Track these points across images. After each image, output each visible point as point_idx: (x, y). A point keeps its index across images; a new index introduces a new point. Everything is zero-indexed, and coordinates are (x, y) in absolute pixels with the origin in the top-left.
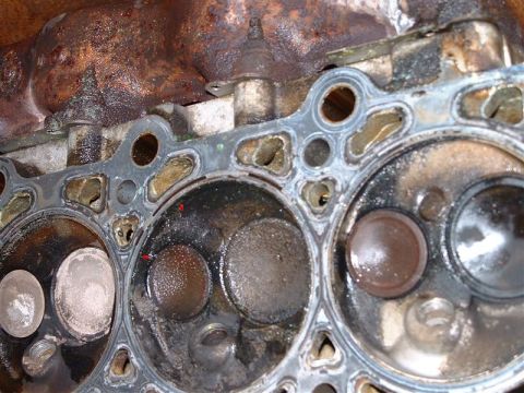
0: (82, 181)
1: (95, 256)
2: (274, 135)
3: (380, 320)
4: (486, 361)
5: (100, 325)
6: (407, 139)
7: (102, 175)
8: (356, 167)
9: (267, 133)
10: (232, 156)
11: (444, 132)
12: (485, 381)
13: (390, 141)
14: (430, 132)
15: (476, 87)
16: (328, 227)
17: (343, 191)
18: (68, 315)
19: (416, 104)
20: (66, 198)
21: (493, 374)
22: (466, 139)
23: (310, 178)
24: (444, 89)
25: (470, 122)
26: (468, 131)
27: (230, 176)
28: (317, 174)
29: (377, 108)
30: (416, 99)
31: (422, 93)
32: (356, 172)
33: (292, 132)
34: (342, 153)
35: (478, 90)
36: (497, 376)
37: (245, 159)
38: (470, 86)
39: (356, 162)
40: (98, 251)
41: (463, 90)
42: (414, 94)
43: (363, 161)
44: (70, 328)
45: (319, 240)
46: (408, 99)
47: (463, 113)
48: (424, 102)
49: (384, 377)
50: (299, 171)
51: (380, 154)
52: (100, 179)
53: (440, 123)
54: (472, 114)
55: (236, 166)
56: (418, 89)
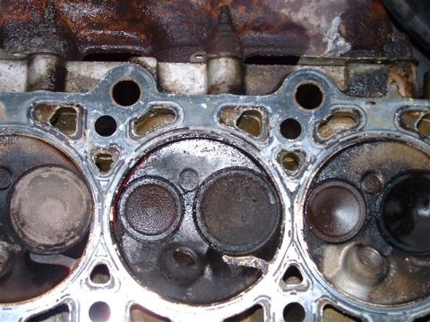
0: (54, 106)
1: (64, 176)
2: (253, 107)
3: (323, 258)
4: (403, 293)
5: (59, 237)
6: (361, 134)
7: (78, 106)
8: (322, 146)
9: (247, 104)
10: (215, 117)
11: (389, 135)
12: (412, 308)
13: (349, 132)
14: (379, 132)
15: (411, 108)
16: (299, 186)
17: (312, 162)
18: (23, 224)
19: (368, 110)
20: (35, 118)
21: (418, 303)
22: (403, 142)
23: (284, 148)
24: (389, 104)
25: (406, 131)
26: (405, 137)
27: (212, 132)
28: (290, 145)
29: (339, 106)
30: (369, 106)
31: (373, 103)
32: (322, 150)
33: (269, 108)
34: (311, 133)
35: (414, 111)
36: (420, 305)
37: (227, 121)
38: (407, 107)
39: (322, 142)
40: (68, 172)
41: (402, 108)
42: (367, 103)
43: (327, 143)
44: (25, 236)
45: (292, 195)
46: (363, 105)
47: (402, 124)
48: (375, 110)
49: (341, 301)
50: (275, 140)
51: (341, 141)
52: (77, 109)
53: (385, 128)
54: (408, 126)
55: (219, 125)
56: (370, 100)
